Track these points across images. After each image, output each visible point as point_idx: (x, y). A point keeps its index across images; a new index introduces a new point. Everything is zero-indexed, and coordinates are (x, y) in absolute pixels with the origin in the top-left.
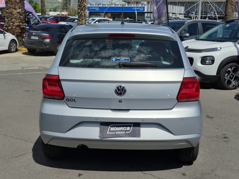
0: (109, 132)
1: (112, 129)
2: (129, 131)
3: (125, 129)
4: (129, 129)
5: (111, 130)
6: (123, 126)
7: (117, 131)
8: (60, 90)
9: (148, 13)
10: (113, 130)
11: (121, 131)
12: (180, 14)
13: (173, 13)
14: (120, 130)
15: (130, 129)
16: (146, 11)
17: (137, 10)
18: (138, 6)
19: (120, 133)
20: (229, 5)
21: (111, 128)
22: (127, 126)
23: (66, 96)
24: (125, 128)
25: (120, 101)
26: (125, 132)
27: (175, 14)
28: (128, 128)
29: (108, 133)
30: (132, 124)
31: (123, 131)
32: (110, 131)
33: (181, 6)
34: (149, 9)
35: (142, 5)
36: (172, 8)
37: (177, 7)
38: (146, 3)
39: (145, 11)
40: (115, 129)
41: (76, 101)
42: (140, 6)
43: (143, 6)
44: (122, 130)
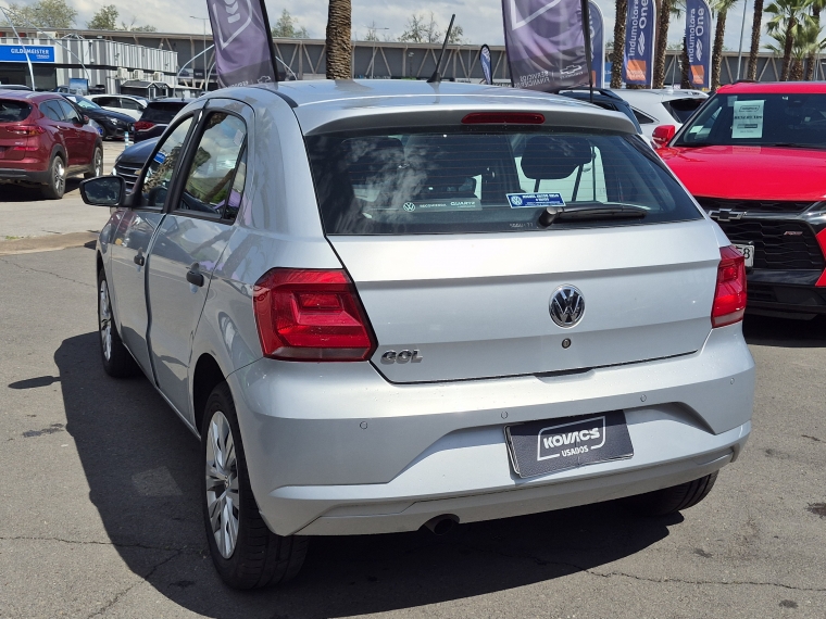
0: (541, 456)
1: (550, 442)
2: (598, 441)
3: (585, 435)
4: (597, 435)
5: (547, 447)
6: (578, 428)
7: (564, 447)
8: (355, 323)
9: (65, 66)
10: (552, 446)
11: (575, 445)
12: (166, 73)
13: (146, 71)
14: (573, 441)
15: (601, 435)
16: (58, 60)
17: (32, 57)
18: (30, 45)
19: (573, 452)
20: (336, 51)
21: (545, 440)
22: (589, 427)
23: (380, 342)
24: (586, 432)
25: (566, 343)
26: (589, 447)
27: (152, 72)
28: (595, 433)
29: (539, 459)
30: (604, 417)
31: (583, 443)
32: (545, 452)
33: (166, 48)
34: (69, 54)
35: (44, 40)
36: (143, 55)
37: (155, 51)
38: (53, 34)
39: (56, 62)
40: (558, 441)
41: (419, 360)
42: (37, 43)
43: (49, 45)
44: (578, 440)
